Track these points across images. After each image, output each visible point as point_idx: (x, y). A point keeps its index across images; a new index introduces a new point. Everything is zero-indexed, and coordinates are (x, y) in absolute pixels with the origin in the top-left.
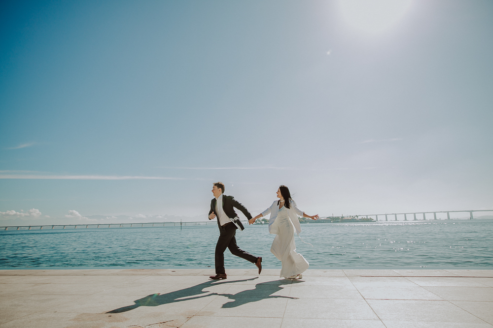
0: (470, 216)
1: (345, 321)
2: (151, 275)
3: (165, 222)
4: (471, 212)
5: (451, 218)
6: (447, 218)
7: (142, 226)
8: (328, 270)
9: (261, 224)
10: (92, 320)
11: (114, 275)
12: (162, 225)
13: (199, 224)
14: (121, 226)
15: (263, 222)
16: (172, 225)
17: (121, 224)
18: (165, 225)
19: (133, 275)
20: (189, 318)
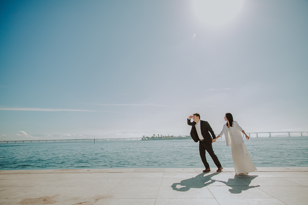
0: (269, 135)
1: (194, 199)
2: (73, 173)
3: (84, 138)
4: (270, 133)
5: (258, 136)
6: (256, 137)
7: (69, 141)
8: (185, 168)
9: (146, 140)
10: (32, 203)
11: (48, 173)
12: (82, 141)
13: (106, 140)
14: (55, 141)
15: (147, 139)
16: (89, 141)
17: (54, 140)
18: (84, 141)
19: (62, 173)
20: (97, 200)
